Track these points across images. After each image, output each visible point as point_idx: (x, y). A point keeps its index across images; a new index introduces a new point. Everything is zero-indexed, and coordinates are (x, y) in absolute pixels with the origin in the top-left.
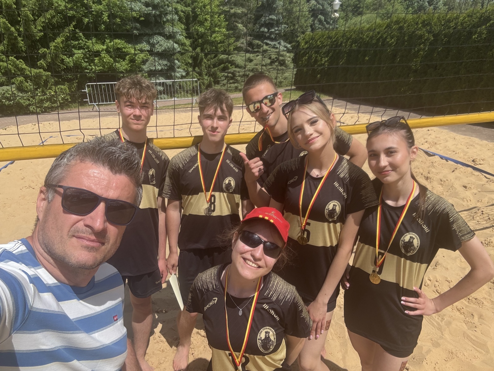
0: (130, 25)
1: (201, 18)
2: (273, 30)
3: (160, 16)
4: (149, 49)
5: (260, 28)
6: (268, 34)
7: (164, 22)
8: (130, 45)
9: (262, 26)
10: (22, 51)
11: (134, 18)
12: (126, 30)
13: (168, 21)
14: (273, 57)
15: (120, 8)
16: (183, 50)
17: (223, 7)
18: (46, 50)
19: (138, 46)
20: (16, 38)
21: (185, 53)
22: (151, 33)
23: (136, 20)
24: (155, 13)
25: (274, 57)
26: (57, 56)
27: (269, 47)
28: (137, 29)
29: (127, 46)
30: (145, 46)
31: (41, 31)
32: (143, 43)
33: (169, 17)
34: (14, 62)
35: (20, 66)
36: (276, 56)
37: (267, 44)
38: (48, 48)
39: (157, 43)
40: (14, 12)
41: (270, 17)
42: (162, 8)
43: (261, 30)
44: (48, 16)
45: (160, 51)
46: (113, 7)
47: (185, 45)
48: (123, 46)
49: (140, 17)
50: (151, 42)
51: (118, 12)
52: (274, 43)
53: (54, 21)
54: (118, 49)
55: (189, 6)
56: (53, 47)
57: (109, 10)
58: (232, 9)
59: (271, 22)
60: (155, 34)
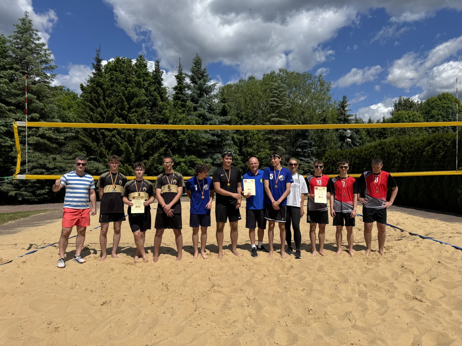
0: (201, 147)
1: (250, 142)
2: (306, 150)
3: (221, 142)
4: (212, 162)
5: (296, 149)
6: (302, 153)
7: (224, 146)
8: (199, 159)
9: (298, 147)
10: (132, 161)
11: (204, 142)
12: (198, 150)
13: (226, 144)
15: (196, 137)
16: (236, 163)
17: (268, 135)
18: (147, 161)
19: (205, 160)
20: (130, 154)
21: (236, 165)
22: (214, 151)
23: (205, 144)
24: (218, 140)
25: (307, 169)
26: (153, 165)
27: (303, 162)
28: (205, 149)
29: (197, 159)
30: (209, 160)
31: (145, 150)
32: (208, 158)
33: (227, 142)
34: (127, 168)
35: (130, 169)
36: (309, 168)
38: (148, 160)
39: (217, 158)
40: (132, 139)
41: (304, 141)
42: (223, 137)
43: (297, 150)
44: (152, 141)
45: (219, 163)
46: (191, 137)
47: (238, 160)
48: (195, 160)
49: (208, 142)
50: (214, 157)
51: (194, 139)
52: (307, 159)
53: (155, 144)
54: (192, 161)
55: (243, 135)
56: (151, 159)
57: (189, 138)
58: (274, 136)
59: (305, 144)
60: (217, 153)
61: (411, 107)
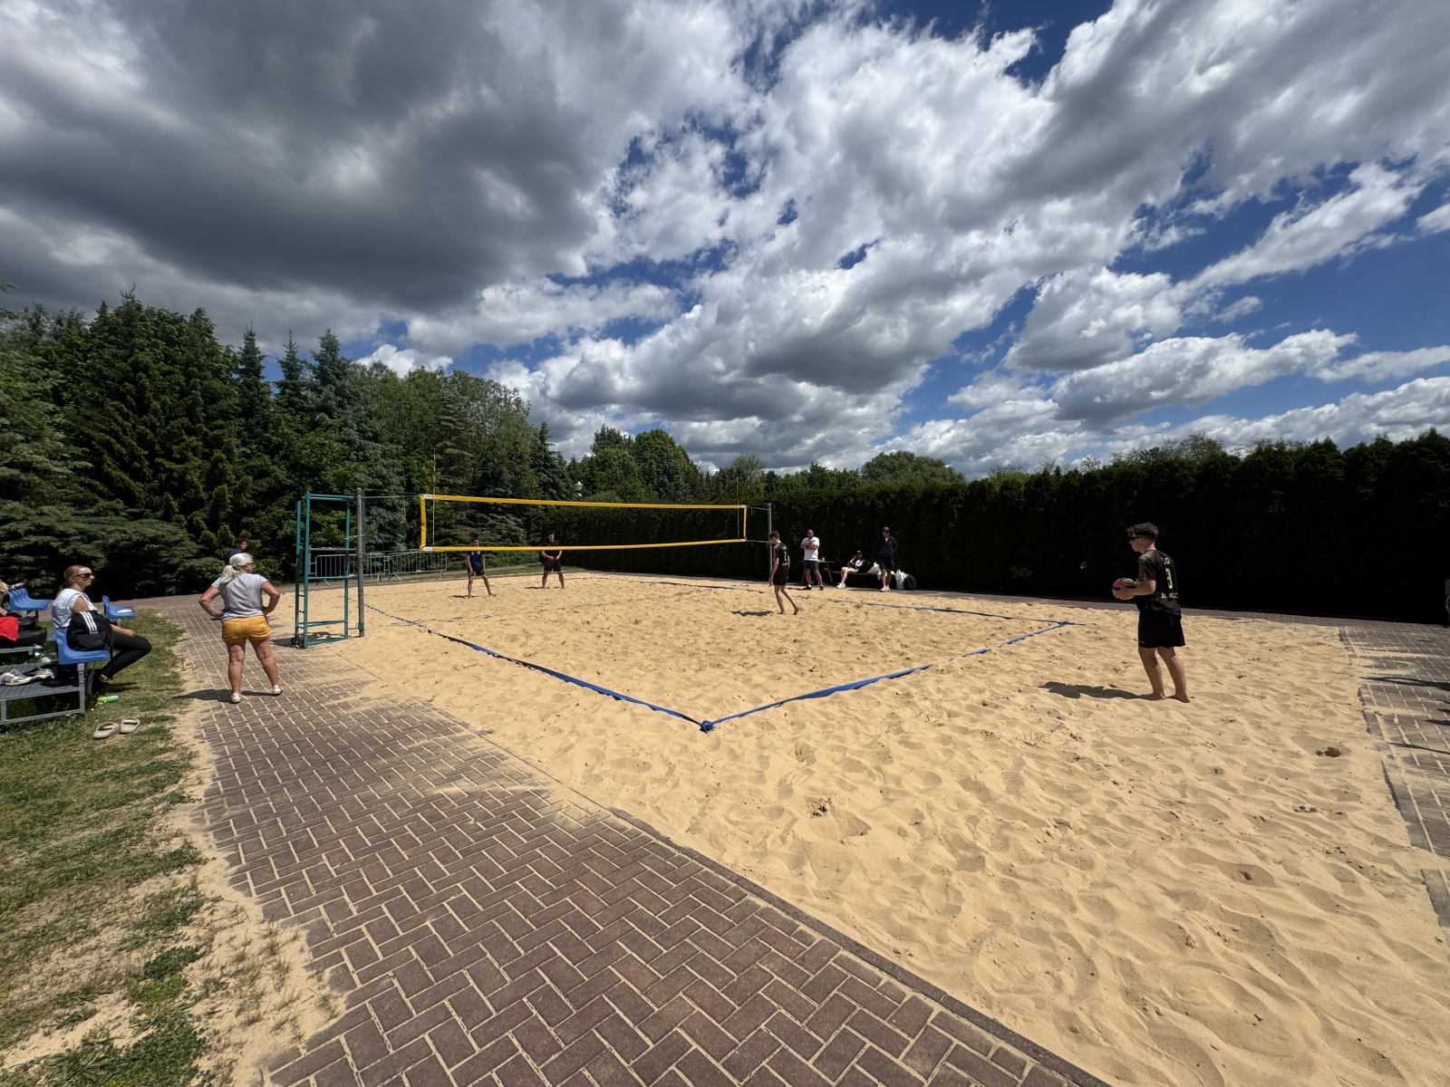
14: (504, 532)
27: (497, 522)
37: (493, 518)
61: (617, 442)
